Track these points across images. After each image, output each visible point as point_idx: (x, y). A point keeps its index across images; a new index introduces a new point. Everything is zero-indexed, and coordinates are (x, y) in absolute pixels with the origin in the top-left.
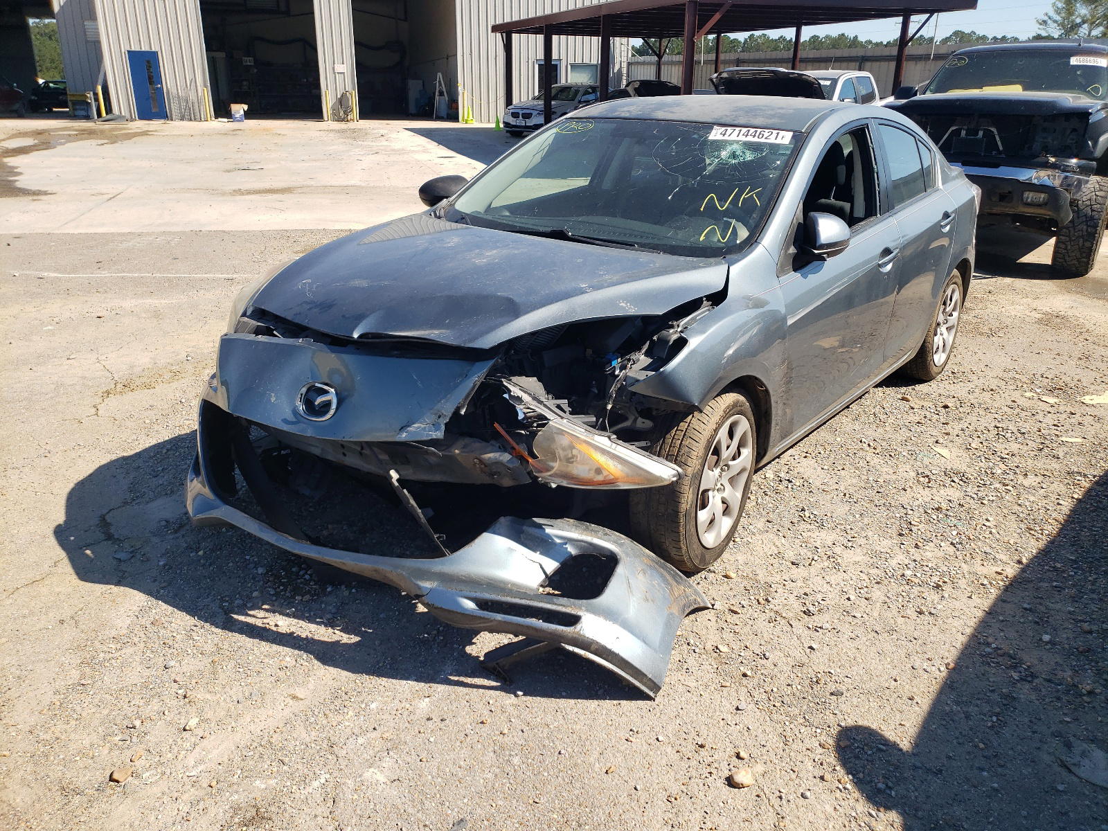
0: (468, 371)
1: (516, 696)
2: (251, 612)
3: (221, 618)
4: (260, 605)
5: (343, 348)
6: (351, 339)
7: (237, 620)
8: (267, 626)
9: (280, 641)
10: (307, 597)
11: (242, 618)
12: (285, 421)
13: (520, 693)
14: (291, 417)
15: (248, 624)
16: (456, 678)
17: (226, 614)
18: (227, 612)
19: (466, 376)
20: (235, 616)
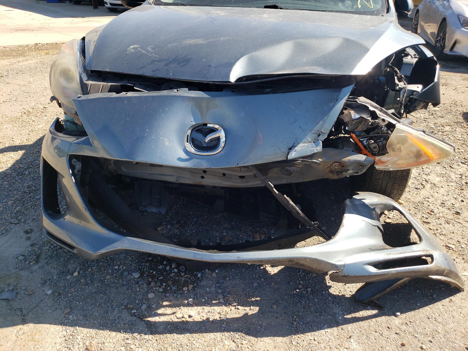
0: (338, 96)
1: (396, 316)
2: (160, 311)
3: (142, 326)
4: (161, 303)
5: (221, 92)
6: (229, 83)
7: (155, 323)
8: (184, 319)
9: (206, 329)
10: (191, 286)
11: (156, 319)
12: (180, 159)
13: (398, 314)
14: (184, 156)
15: (167, 323)
16: (349, 316)
17: (141, 319)
18: (141, 318)
19: (337, 100)
20: (149, 319)
